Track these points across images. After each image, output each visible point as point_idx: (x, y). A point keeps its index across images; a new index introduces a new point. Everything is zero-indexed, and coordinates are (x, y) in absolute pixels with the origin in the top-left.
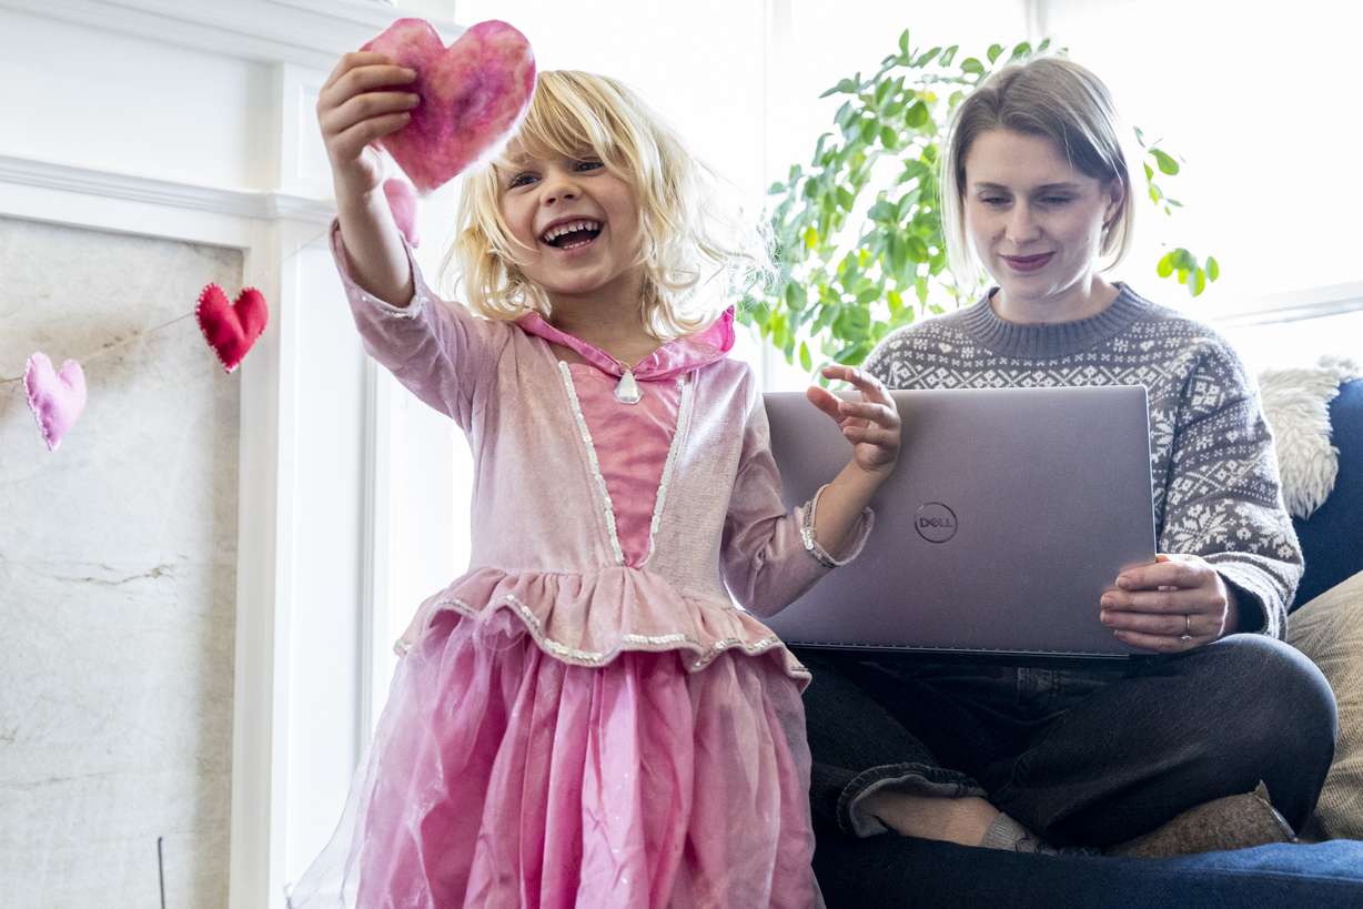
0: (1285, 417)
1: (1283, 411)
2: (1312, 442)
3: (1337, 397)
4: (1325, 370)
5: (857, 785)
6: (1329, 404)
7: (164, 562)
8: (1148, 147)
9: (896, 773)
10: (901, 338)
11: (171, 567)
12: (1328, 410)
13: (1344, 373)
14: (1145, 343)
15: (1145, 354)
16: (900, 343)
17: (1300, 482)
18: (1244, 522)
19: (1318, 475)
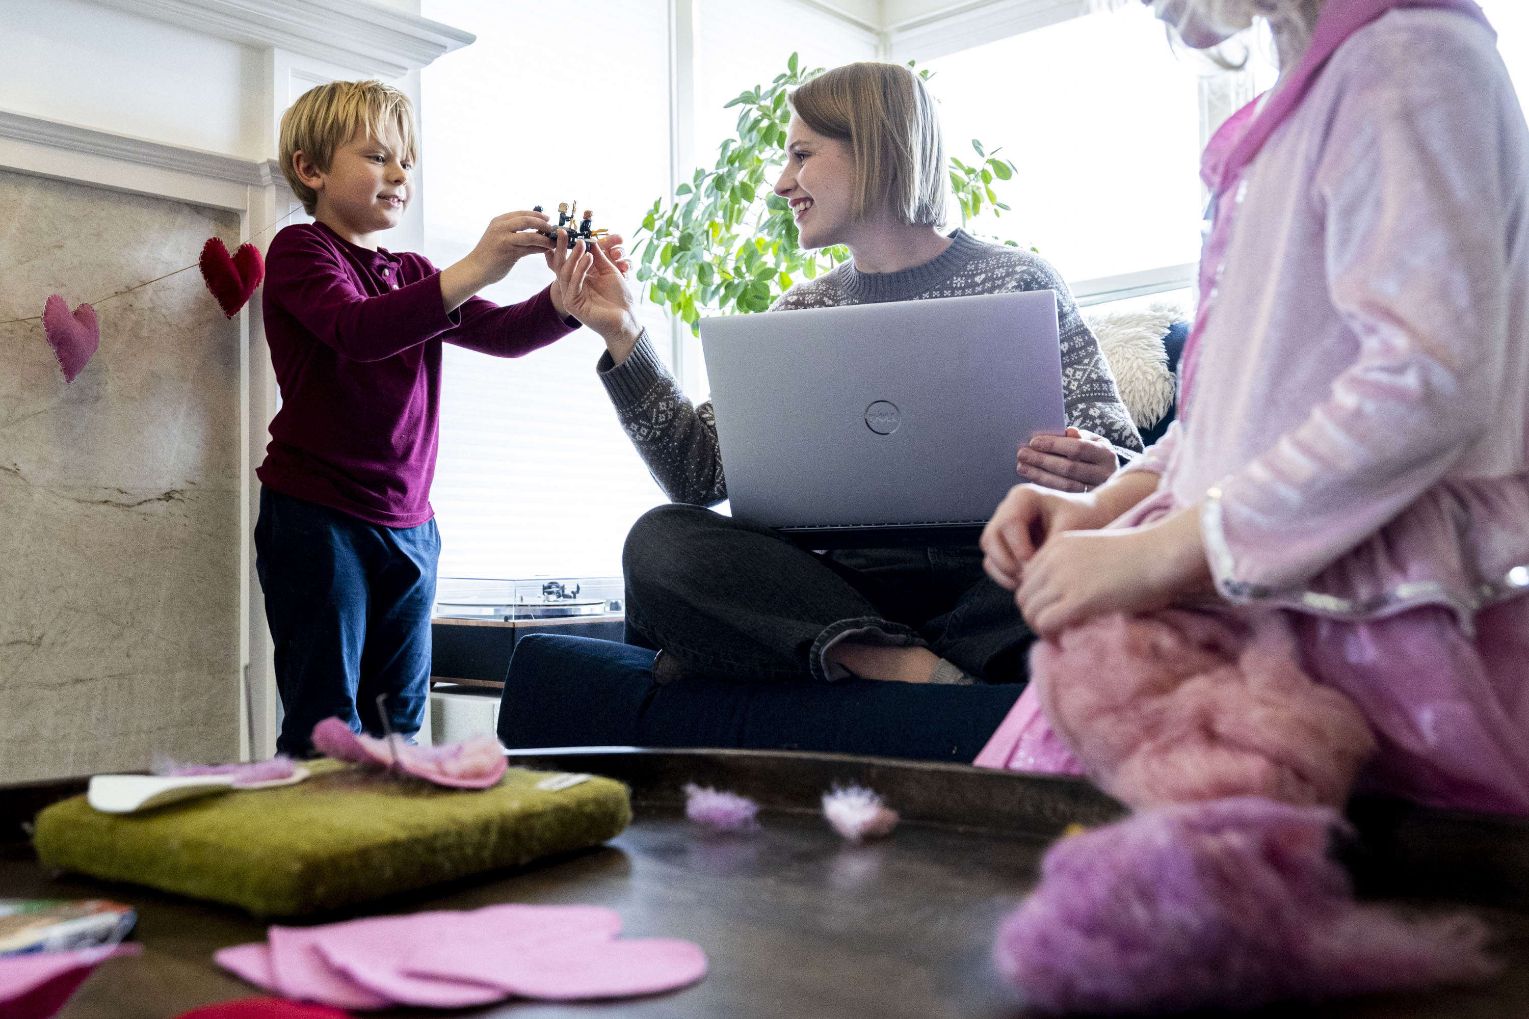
0: (1130, 350)
1: (1128, 345)
2: (1155, 369)
3: (1170, 335)
4: (1158, 314)
5: (826, 635)
6: (1163, 340)
7: (174, 487)
8: (988, 156)
9: (857, 625)
10: (797, 294)
11: (181, 492)
12: (1164, 344)
13: (1172, 316)
14: (979, 277)
15: (978, 285)
16: (795, 298)
17: (1145, 401)
18: (1098, 421)
19: (1160, 395)
